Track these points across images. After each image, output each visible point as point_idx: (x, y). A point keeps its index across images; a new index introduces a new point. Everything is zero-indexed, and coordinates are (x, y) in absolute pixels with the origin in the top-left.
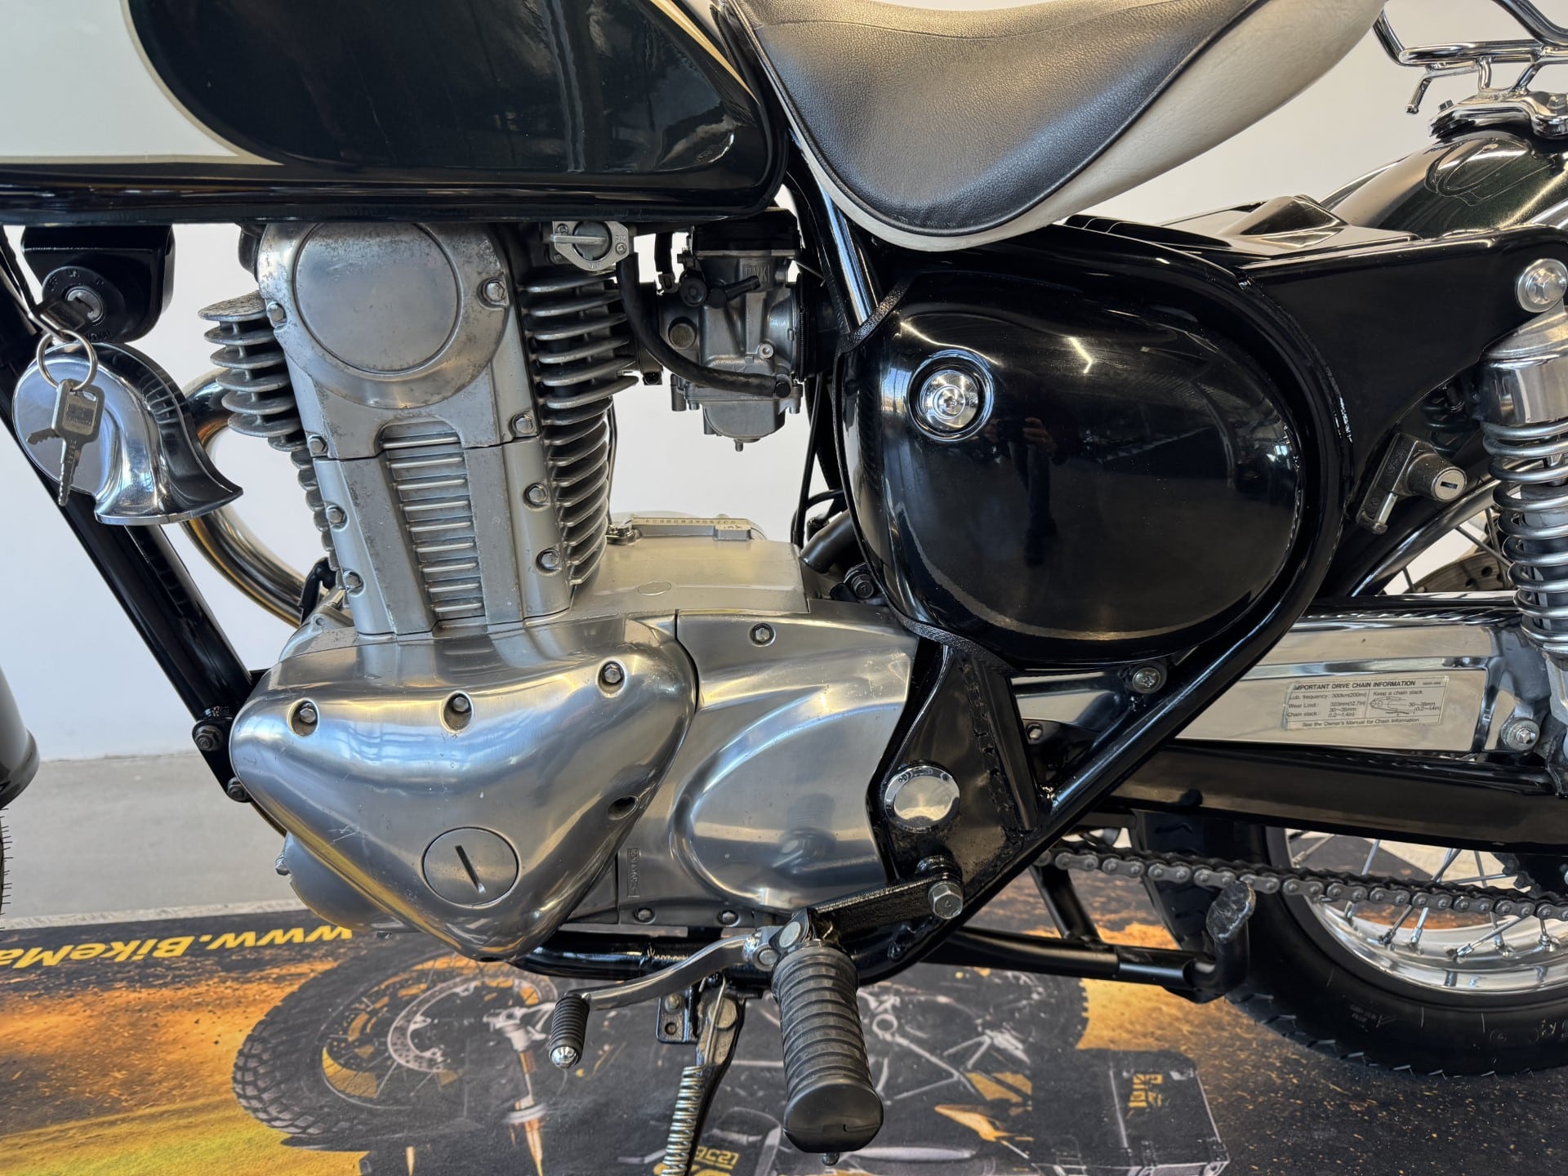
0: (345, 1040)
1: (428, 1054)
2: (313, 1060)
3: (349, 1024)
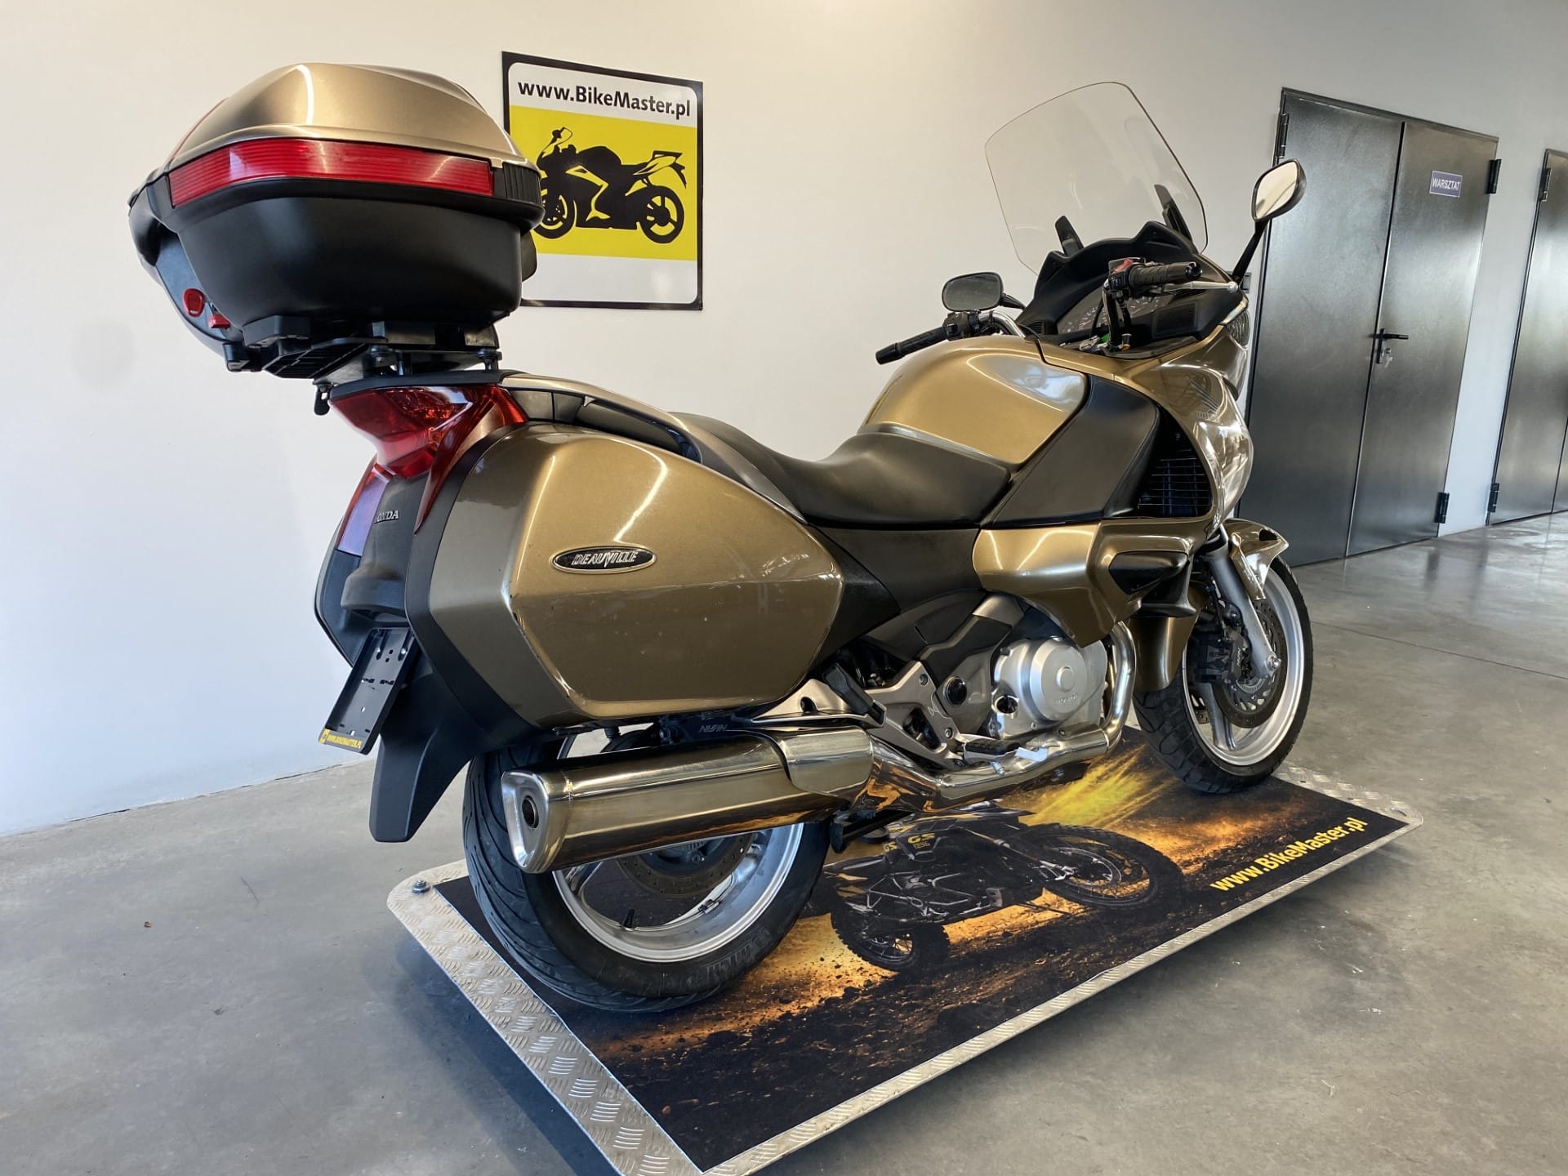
1: (1070, 853)
3: (1121, 855)
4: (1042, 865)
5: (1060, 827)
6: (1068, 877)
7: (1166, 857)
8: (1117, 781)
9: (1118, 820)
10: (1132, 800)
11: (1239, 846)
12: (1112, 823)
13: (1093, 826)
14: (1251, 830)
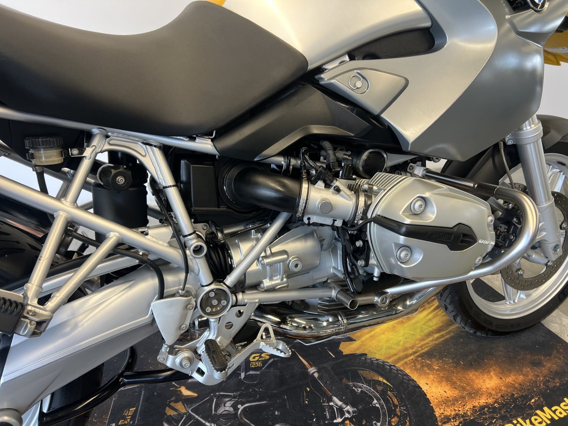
0: (390, 391)
1: (360, 390)
2: (391, 382)
3: (397, 400)
4: (331, 400)
5: (366, 359)
6: (346, 419)
7: (432, 406)
8: (428, 315)
9: (412, 357)
10: (432, 336)
11: (496, 405)
12: (406, 360)
13: (390, 361)
14: (513, 386)
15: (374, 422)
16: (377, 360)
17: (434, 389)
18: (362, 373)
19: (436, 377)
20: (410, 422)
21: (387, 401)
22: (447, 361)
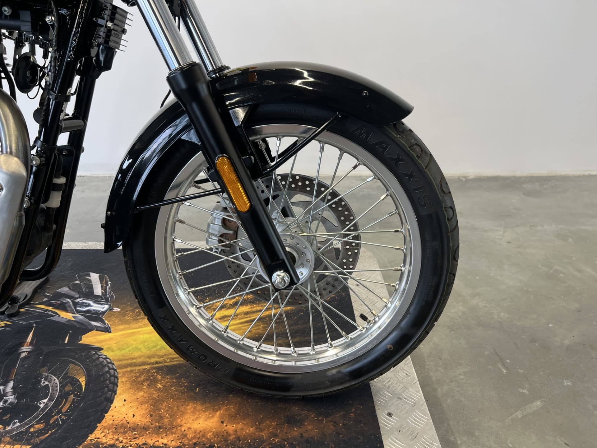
4: (5, 385)
7: (97, 427)
13: (118, 364)
14: (226, 436)
15: (15, 421)
16: (107, 358)
17: (124, 410)
18: (70, 368)
19: (145, 395)
20: (51, 435)
21: (57, 403)
22: (183, 383)
